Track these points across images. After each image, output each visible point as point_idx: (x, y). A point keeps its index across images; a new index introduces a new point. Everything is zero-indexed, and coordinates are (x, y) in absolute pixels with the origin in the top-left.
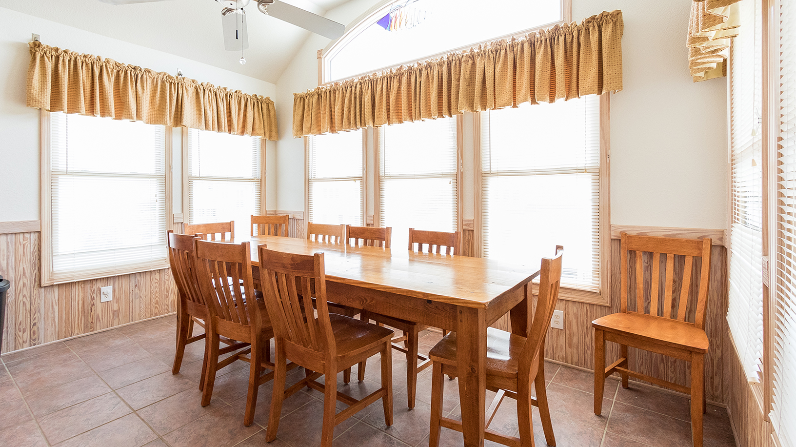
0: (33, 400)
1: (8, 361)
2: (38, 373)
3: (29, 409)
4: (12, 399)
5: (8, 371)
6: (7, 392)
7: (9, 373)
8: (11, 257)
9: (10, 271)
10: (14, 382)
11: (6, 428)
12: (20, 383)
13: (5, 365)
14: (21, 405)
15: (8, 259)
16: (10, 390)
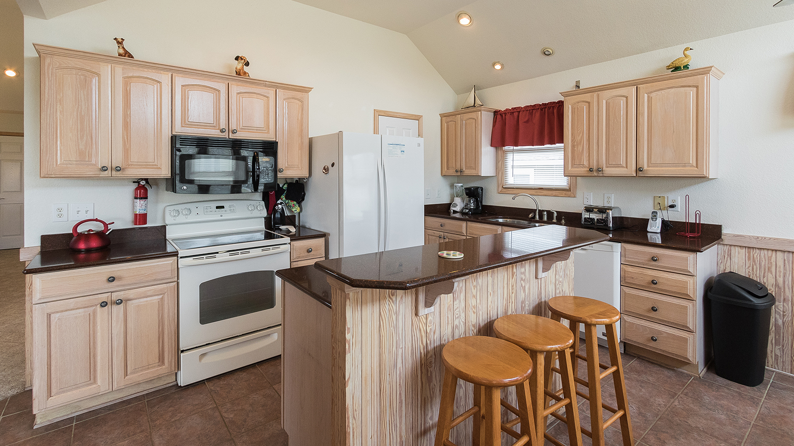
0: (758, 432)
1: (777, 380)
2: (790, 410)
3: (746, 437)
4: (744, 417)
5: (768, 389)
6: (747, 408)
7: (766, 392)
8: (787, 275)
9: (787, 289)
10: (761, 404)
11: (715, 437)
12: (766, 407)
13: (771, 382)
14: (745, 428)
15: (784, 276)
16: (751, 408)
